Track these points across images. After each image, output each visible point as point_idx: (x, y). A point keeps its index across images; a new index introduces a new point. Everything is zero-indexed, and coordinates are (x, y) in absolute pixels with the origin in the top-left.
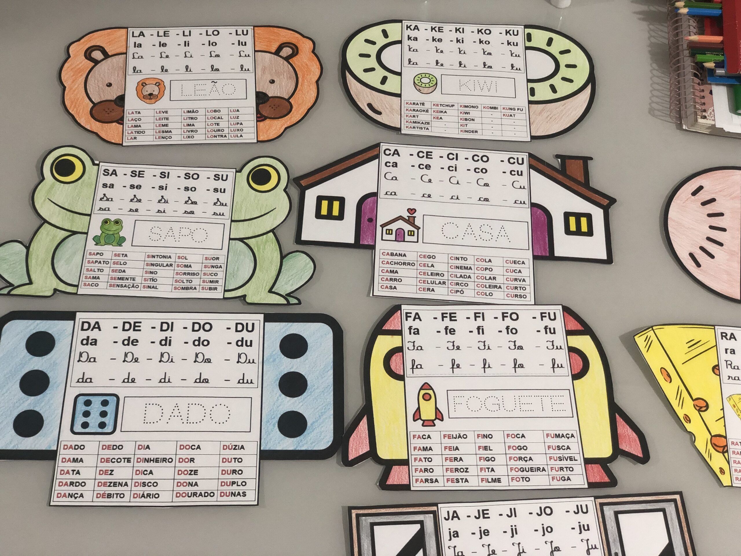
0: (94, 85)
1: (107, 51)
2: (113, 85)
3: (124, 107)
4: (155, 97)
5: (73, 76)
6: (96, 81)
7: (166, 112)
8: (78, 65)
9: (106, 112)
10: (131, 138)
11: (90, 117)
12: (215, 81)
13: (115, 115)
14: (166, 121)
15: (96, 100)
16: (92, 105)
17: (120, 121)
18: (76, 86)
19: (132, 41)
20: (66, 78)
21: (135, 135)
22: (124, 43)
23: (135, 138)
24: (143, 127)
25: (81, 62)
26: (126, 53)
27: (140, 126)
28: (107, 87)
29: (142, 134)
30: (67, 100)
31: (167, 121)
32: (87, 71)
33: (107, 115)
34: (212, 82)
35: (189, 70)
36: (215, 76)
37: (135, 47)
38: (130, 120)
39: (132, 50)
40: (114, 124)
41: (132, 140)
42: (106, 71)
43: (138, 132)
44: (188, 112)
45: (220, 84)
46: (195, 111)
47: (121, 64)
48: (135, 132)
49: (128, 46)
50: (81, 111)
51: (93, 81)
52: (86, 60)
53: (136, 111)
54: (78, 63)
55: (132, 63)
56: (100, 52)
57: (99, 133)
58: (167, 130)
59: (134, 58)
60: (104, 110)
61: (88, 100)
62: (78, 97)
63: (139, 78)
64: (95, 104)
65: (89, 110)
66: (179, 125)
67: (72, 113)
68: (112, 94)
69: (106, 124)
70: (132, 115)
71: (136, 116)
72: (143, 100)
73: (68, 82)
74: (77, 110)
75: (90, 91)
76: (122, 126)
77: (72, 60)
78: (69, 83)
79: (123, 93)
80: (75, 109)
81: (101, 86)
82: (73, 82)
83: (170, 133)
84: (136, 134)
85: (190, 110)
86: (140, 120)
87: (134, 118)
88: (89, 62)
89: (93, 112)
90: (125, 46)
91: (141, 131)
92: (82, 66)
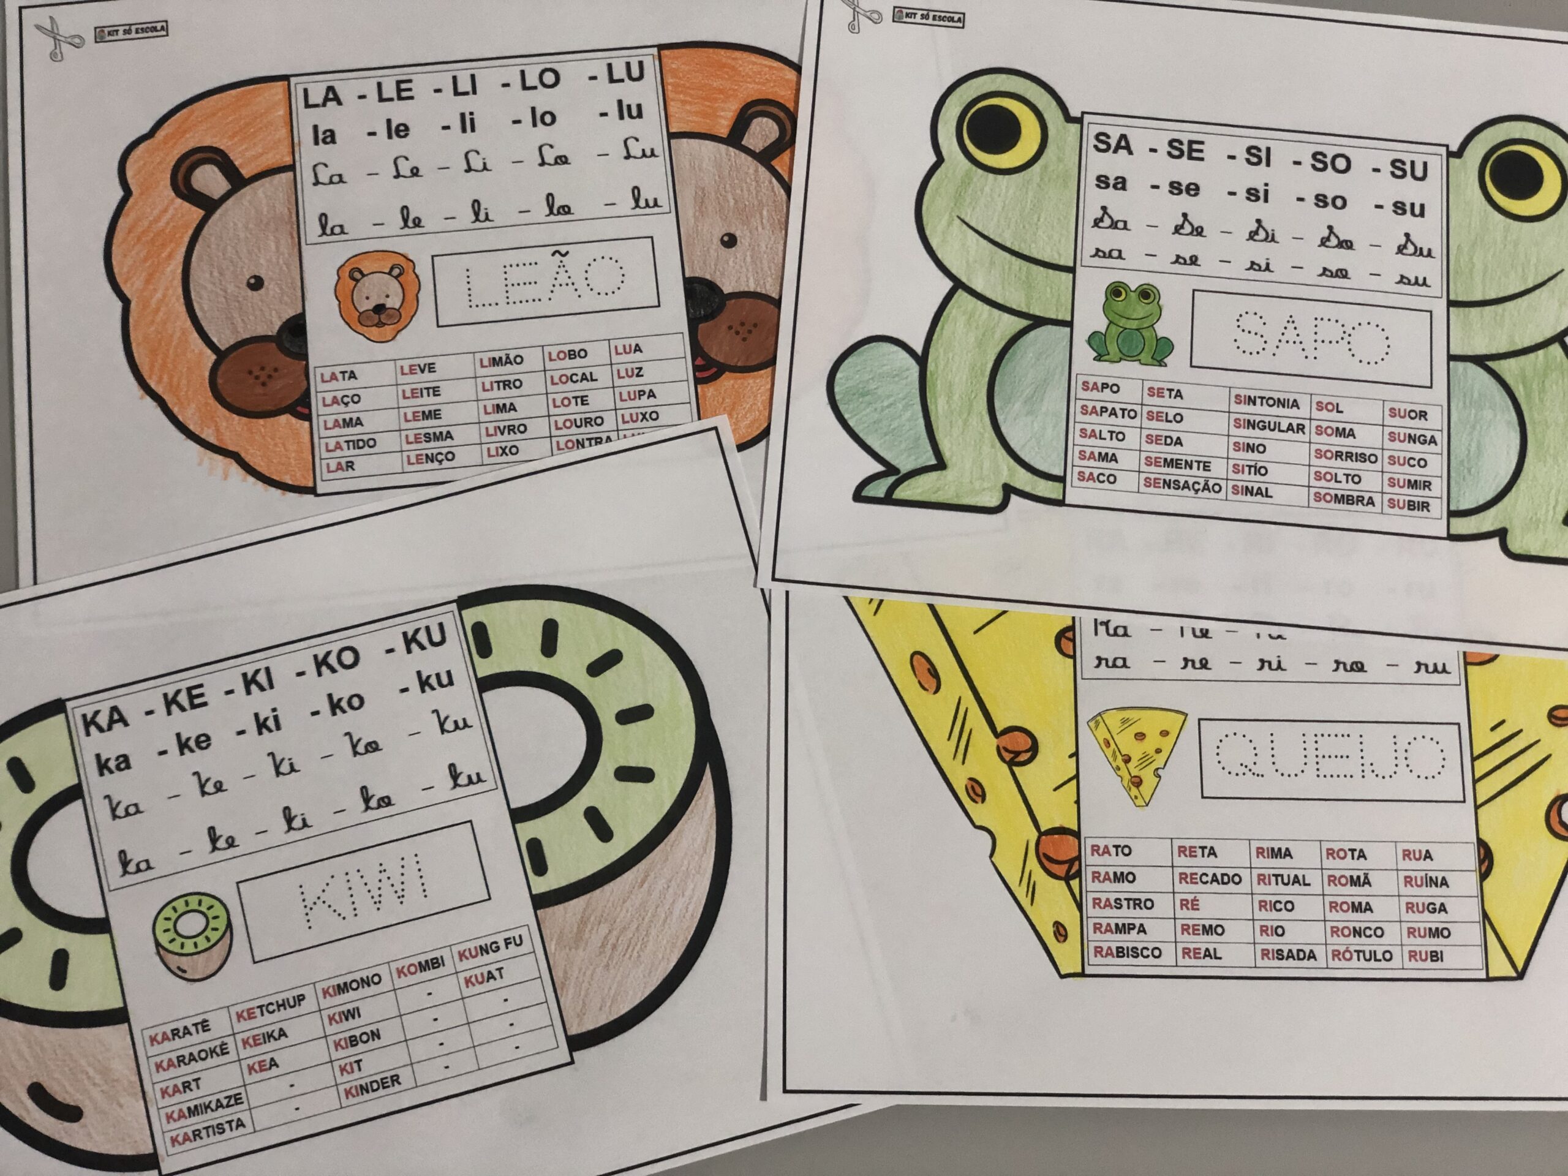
0: (210, 286)
1: (237, 163)
2: (266, 283)
3: (305, 357)
4: (390, 317)
5: (145, 260)
6: (216, 274)
7: (431, 368)
8: (157, 220)
9: (257, 378)
10: (339, 467)
11: (212, 401)
12: (563, 249)
13: (283, 388)
14: (433, 399)
15: (224, 341)
16: (214, 357)
17: (301, 408)
18: (159, 295)
19: (306, 120)
20: (125, 270)
21: (348, 452)
22: (284, 132)
23: (350, 465)
24: (372, 424)
25: (165, 211)
26: (292, 168)
27: (359, 422)
28: (250, 292)
29: (366, 450)
30: (138, 345)
31: (437, 399)
32: (186, 239)
33: (259, 390)
34: (553, 254)
35: (482, 217)
36: (561, 231)
37: (316, 143)
38: (328, 401)
39: (309, 154)
40: (284, 418)
41: (340, 474)
42: (242, 235)
43: (356, 444)
44: (495, 362)
45: (578, 257)
46: (512, 357)
47: (282, 208)
48: (348, 442)
49: (296, 140)
50: (184, 382)
51: (207, 275)
52: (179, 201)
53: (343, 368)
54: (156, 212)
55: (314, 201)
56: (216, 169)
57: (243, 455)
58: (437, 431)
59: (317, 183)
60: (250, 372)
61: (200, 341)
62: (170, 332)
63: (338, 253)
64: (221, 355)
65: (207, 374)
66: (470, 412)
67: (159, 390)
68: (267, 314)
69: (261, 421)
70: (334, 385)
71: (344, 386)
72: (360, 328)
73: (132, 285)
74: (171, 378)
75: (202, 309)
76: (307, 424)
77: (136, 203)
78: (138, 283)
79: (300, 311)
80: (165, 379)
81: (231, 288)
82: (148, 281)
83: (449, 442)
84: (353, 452)
85: (497, 355)
86: (356, 399)
87: (339, 395)
88: (187, 205)
89: (220, 381)
90: (288, 142)
91: (365, 437)
92: (168, 223)
